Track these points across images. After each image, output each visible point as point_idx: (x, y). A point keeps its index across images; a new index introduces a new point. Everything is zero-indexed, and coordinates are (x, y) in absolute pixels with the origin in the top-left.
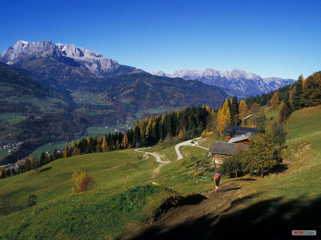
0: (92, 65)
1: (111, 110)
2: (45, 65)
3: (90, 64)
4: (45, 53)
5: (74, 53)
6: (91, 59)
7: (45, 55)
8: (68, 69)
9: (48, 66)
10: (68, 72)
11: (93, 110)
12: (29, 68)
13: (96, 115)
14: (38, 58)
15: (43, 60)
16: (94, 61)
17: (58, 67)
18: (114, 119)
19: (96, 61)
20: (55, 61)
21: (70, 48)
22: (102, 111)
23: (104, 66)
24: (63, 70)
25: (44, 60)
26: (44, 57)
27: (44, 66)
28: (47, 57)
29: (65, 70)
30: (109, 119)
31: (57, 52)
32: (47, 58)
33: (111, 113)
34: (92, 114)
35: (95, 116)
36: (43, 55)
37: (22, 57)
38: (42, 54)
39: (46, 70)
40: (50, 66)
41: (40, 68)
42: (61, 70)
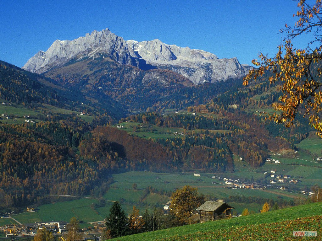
0: (194, 71)
1: (218, 129)
2: (91, 70)
3: (190, 71)
4: (95, 50)
5: (158, 53)
6: (192, 63)
7: (93, 55)
8: (136, 73)
9: (96, 72)
10: (136, 79)
11: (160, 129)
12: (59, 76)
13: (164, 140)
14: (79, 61)
15: (88, 62)
16: (198, 65)
17: (115, 72)
18: (224, 153)
19: (202, 66)
20: (112, 63)
21: (151, 46)
22: (189, 131)
23: (220, 73)
24: (126, 76)
25: (91, 63)
26: (91, 58)
27: (89, 72)
28: (97, 56)
29: (130, 76)
30: (209, 150)
31: (119, 47)
32: (96, 59)
33: (218, 135)
34: (152, 137)
35: (162, 142)
36: (91, 54)
37: (55, 63)
38: (88, 53)
39: (90, 78)
40: (100, 71)
41: (80, 76)
42: (122, 78)
